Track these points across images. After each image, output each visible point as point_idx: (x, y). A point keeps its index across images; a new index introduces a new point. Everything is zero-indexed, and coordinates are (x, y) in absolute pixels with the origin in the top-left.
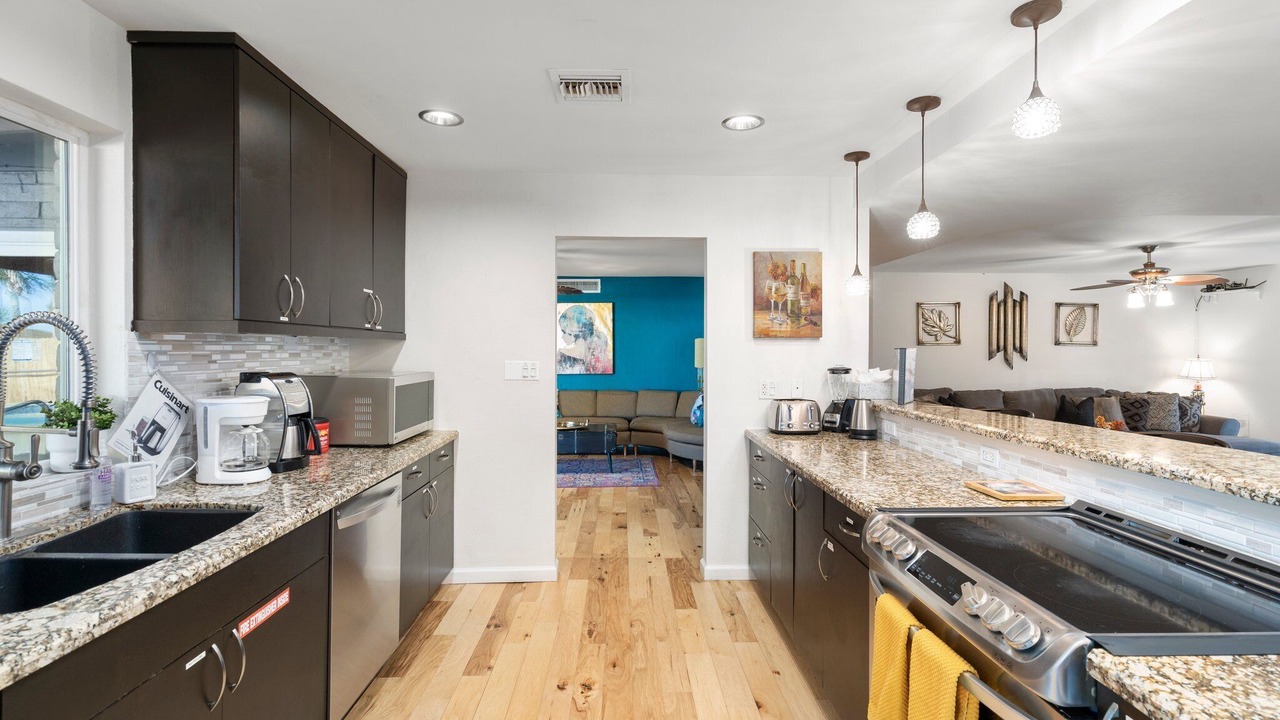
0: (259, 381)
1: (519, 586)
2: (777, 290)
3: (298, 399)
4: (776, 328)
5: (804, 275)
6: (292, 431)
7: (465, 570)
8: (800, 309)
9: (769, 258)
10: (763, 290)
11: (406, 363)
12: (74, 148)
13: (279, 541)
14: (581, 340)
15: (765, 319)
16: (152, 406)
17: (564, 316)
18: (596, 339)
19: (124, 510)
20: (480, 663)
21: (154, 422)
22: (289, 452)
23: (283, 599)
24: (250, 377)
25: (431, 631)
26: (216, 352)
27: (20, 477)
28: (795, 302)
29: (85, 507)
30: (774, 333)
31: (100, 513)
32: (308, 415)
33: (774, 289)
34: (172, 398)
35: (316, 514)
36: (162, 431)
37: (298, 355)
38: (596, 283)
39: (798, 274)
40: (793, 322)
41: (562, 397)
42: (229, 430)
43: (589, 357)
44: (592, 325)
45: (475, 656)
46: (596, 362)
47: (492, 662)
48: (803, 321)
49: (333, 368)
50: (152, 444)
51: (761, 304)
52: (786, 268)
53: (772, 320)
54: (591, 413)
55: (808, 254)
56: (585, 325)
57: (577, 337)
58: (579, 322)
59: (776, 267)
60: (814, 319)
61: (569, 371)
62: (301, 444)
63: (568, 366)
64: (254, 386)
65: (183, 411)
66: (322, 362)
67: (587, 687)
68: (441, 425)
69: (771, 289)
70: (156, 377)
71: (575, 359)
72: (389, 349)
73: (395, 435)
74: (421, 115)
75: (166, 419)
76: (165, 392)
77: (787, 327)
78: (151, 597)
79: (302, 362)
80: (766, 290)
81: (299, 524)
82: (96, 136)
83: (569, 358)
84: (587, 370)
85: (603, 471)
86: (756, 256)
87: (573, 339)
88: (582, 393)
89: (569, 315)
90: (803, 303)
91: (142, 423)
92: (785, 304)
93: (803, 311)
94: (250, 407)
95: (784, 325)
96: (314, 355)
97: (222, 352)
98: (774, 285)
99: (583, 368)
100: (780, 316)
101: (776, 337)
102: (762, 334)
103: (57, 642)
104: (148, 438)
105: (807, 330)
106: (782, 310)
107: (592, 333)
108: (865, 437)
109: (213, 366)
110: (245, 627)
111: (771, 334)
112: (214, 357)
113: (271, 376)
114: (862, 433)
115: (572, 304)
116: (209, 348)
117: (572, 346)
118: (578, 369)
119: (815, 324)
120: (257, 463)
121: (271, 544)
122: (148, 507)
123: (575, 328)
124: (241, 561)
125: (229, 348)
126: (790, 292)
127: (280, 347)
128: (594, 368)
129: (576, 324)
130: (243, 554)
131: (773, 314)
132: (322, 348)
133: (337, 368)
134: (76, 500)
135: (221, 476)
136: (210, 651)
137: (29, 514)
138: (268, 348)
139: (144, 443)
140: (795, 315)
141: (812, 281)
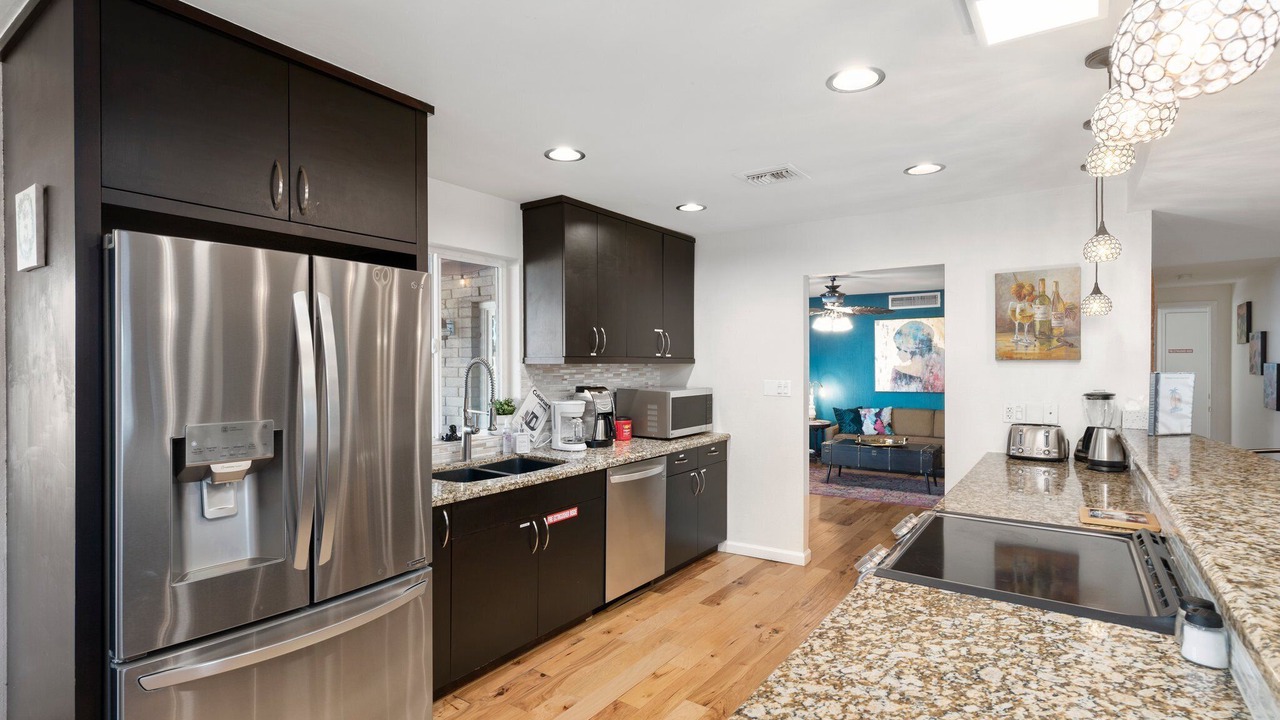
0: (583, 392)
1: (774, 564)
2: (1022, 311)
3: (605, 404)
4: (1022, 350)
5: (1057, 295)
6: (601, 423)
7: (735, 543)
8: (1051, 329)
9: (1013, 278)
10: (1005, 311)
11: (695, 380)
12: (500, 270)
13: (568, 478)
14: (918, 357)
15: (1008, 342)
16: (531, 404)
17: (899, 333)
18: (934, 355)
19: (516, 456)
20: (714, 600)
21: (533, 413)
22: (600, 436)
23: (573, 512)
24: (580, 389)
25: (695, 576)
26: (566, 374)
27: (473, 433)
28: (1046, 323)
29: (502, 453)
30: (1018, 356)
31: (506, 457)
32: (611, 414)
33: (1018, 311)
34: (542, 400)
35: (593, 470)
36: (537, 418)
37: (620, 375)
38: (935, 297)
39: (1049, 292)
40: (1042, 344)
41: (895, 416)
42: (567, 420)
43: (927, 375)
44: (930, 341)
45: (714, 595)
46: (934, 379)
47: (722, 602)
48: (1055, 342)
49: (647, 384)
50: (532, 425)
51: (1004, 326)
52: (1033, 288)
53: (1016, 342)
54: (927, 433)
55: (1061, 270)
56: (922, 341)
57: (913, 354)
58: (915, 339)
59: (1021, 287)
60: (1070, 340)
61: (904, 389)
62: (607, 433)
63: (903, 383)
64: (581, 394)
65: (547, 407)
66: (639, 379)
67: (776, 631)
68: (718, 428)
69: (1014, 311)
70: (534, 388)
71: (911, 377)
72: (684, 369)
73: (672, 432)
74: (678, 208)
75: (539, 411)
76: (538, 396)
77: (1035, 348)
78: (503, 487)
79: (624, 380)
80: (1009, 312)
81: (581, 473)
82: (509, 262)
83: (905, 375)
84: (925, 388)
85: (921, 492)
86: (1000, 279)
87: (909, 356)
88: (918, 412)
89: (904, 331)
90: (1054, 323)
91: (527, 413)
92: (1032, 325)
93: (1055, 332)
94: (576, 407)
95: (1032, 347)
96: (632, 374)
97: (570, 374)
98: (1019, 306)
99: (920, 385)
100: (1026, 338)
101: (1021, 359)
102: (1005, 356)
103: (468, 492)
104: (530, 420)
105: (1062, 352)
106: (1029, 331)
107: (930, 350)
108: (1105, 469)
109: (564, 382)
110: (551, 519)
111: (1015, 356)
112: (566, 377)
113: (590, 389)
114: (1101, 463)
115: (906, 321)
116: (562, 371)
117: (909, 362)
118: (914, 387)
119: (1071, 345)
120: (579, 441)
121: (563, 479)
122: (526, 456)
123: (911, 345)
124: (546, 483)
125: (574, 371)
126: (1038, 312)
127: (607, 370)
128: (933, 386)
129: (912, 341)
130: (547, 480)
131: (1017, 336)
132: (638, 369)
133: (650, 383)
134: (498, 449)
135: (561, 445)
136: (532, 524)
137: (480, 452)
138: (599, 370)
139: (528, 424)
140: (1046, 335)
141: (1067, 299)
